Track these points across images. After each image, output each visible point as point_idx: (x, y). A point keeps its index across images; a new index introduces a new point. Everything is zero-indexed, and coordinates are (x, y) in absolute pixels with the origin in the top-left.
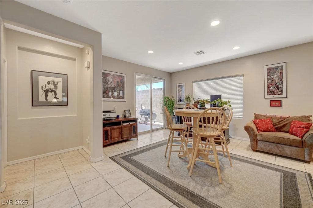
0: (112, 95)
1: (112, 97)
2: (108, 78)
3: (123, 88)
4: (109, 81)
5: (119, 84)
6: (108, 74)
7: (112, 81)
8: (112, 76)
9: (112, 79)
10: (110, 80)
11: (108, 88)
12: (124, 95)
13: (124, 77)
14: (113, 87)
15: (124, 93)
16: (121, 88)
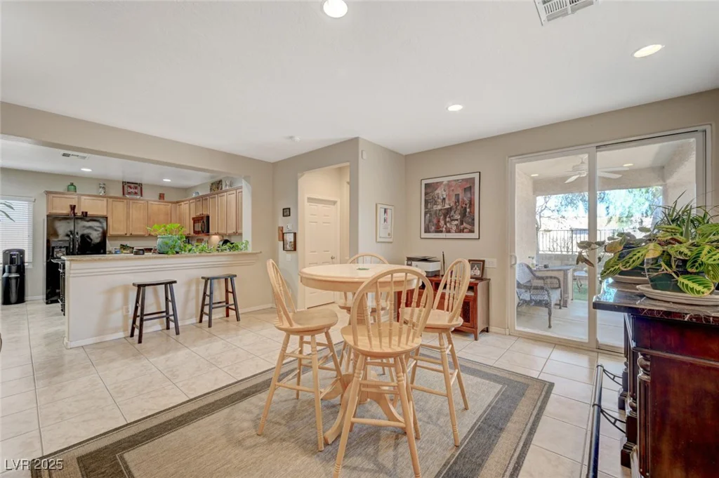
0: (445, 226)
1: (444, 229)
2: (437, 192)
3: (470, 207)
4: (438, 198)
5: (460, 200)
6: (437, 183)
7: (445, 196)
8: (445, 185)
9: (444, 193)
10: (440, 196)
11: (438, 212)
12: (473, 224)
13: (473, 179)
14: (447, 209)
15: (473, 220)
16: (465, 208)
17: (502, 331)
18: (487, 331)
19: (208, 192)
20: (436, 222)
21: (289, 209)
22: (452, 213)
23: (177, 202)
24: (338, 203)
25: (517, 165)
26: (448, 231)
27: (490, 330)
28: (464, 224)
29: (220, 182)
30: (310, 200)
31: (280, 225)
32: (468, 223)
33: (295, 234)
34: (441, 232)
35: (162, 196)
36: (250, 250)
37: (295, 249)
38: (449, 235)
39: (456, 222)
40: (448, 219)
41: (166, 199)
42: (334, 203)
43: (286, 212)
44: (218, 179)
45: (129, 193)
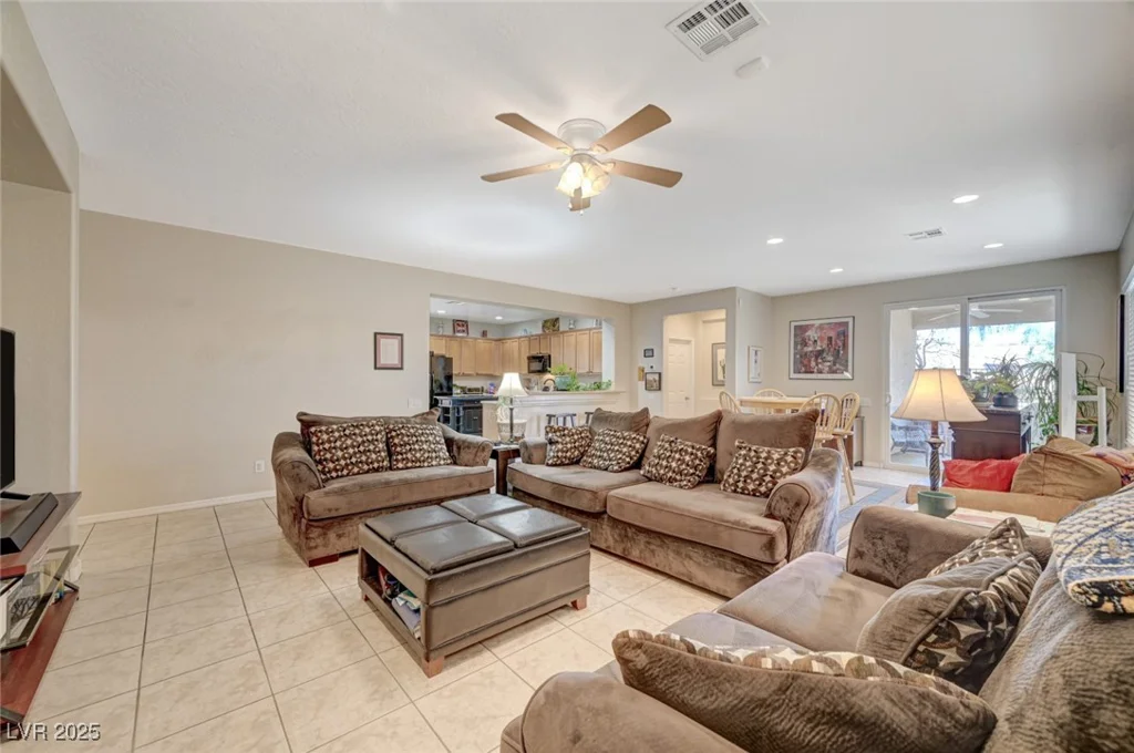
0: (816, 367)
1: (815, 370)
2: (808, 334)
3: (844, 349)
4: (809, 340)
5: (833, 343)
6: (808, 325)
7: (816, 339)
8: (816, 328)
9: (815, 335)
10: (811, 338)
11: (808, 353)
12: (847, 366)
13: (847, 323)
14: (819, 351)
15: (847, 361)
16: (839, 351)
17: (877, 465)
18: (861, 465)
19: (540, 331)
20: (806, 362)
21: (652, 350)
22: (824, 355)
23: (500, 340)
24: (693, 343)
25: (892, 312)
26: (820, 372)
27: (864, 464)
28: (838, 366)
29: (557, 320)
30: (672, 341)
31: (641, 365)
32: (841, 364)
33: (660, 374)
34: (812, 372)
35: (484, 334)
36: (612, 388)
37: (660, 389)
38: (820, 376)
39: (829, 364)
40: (820, 361)
41: (489, 336)
42: (688, 342)
43: (649, 353)
44: (555, 317)
45: (459, 331)
